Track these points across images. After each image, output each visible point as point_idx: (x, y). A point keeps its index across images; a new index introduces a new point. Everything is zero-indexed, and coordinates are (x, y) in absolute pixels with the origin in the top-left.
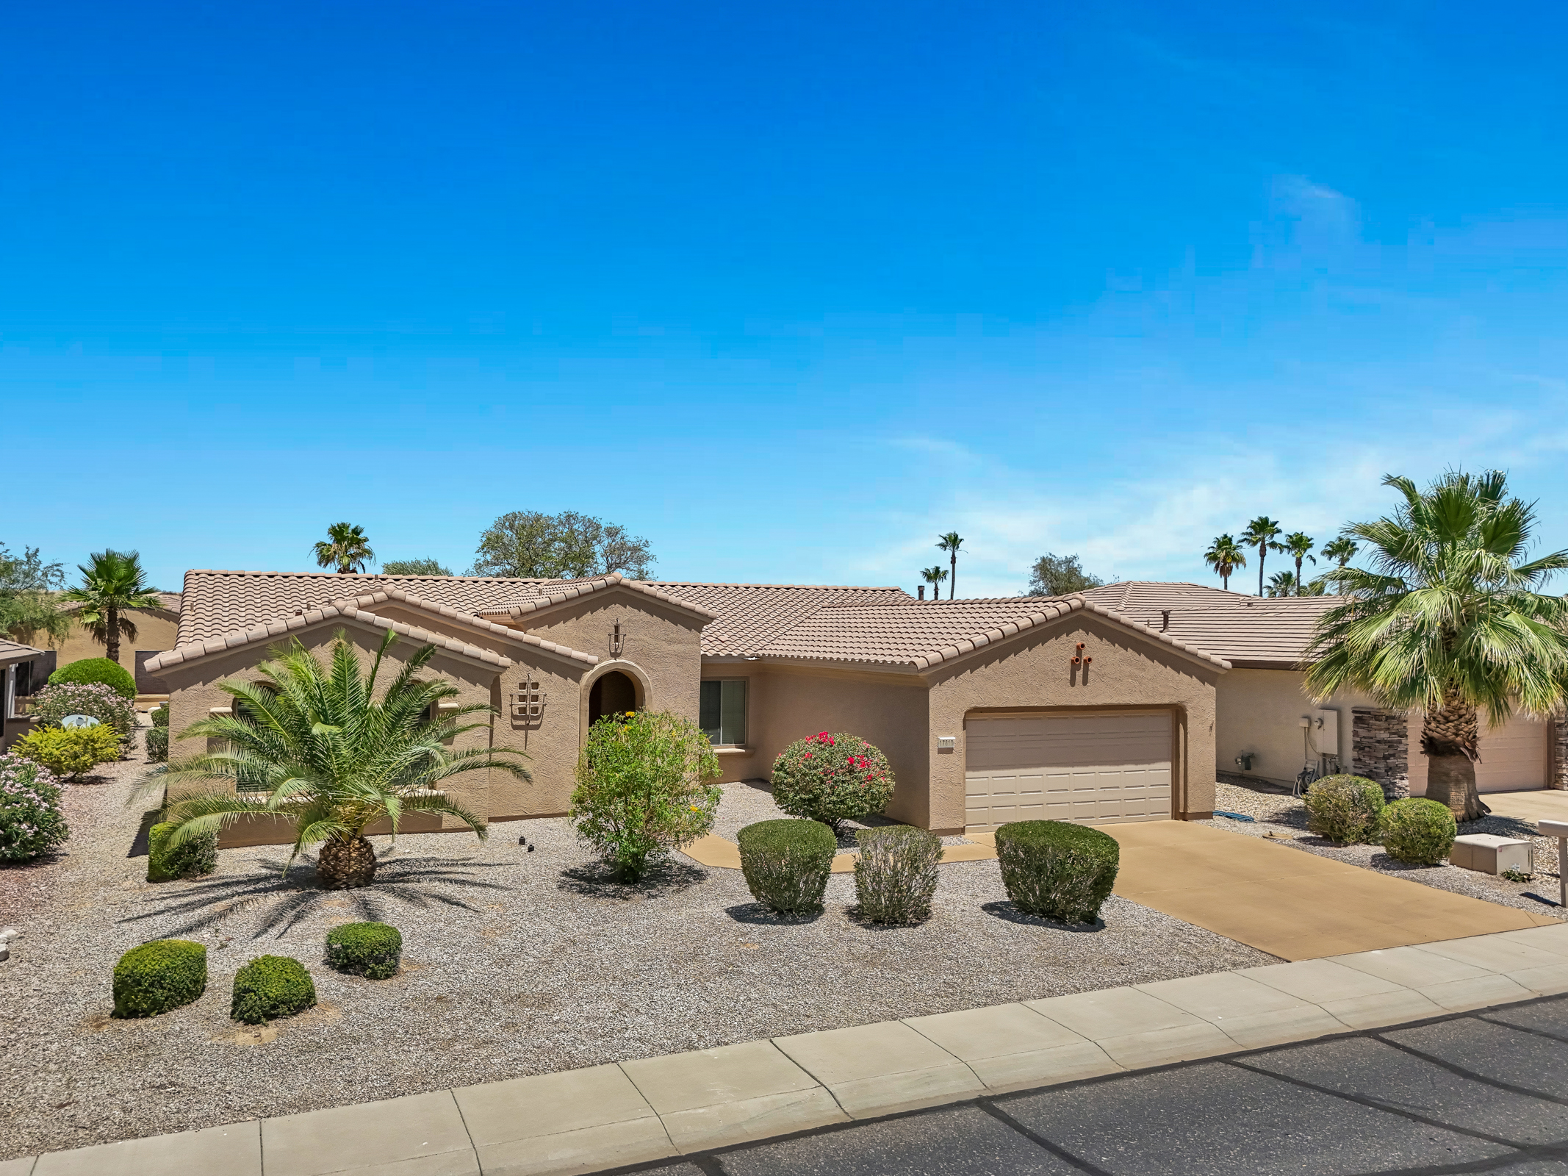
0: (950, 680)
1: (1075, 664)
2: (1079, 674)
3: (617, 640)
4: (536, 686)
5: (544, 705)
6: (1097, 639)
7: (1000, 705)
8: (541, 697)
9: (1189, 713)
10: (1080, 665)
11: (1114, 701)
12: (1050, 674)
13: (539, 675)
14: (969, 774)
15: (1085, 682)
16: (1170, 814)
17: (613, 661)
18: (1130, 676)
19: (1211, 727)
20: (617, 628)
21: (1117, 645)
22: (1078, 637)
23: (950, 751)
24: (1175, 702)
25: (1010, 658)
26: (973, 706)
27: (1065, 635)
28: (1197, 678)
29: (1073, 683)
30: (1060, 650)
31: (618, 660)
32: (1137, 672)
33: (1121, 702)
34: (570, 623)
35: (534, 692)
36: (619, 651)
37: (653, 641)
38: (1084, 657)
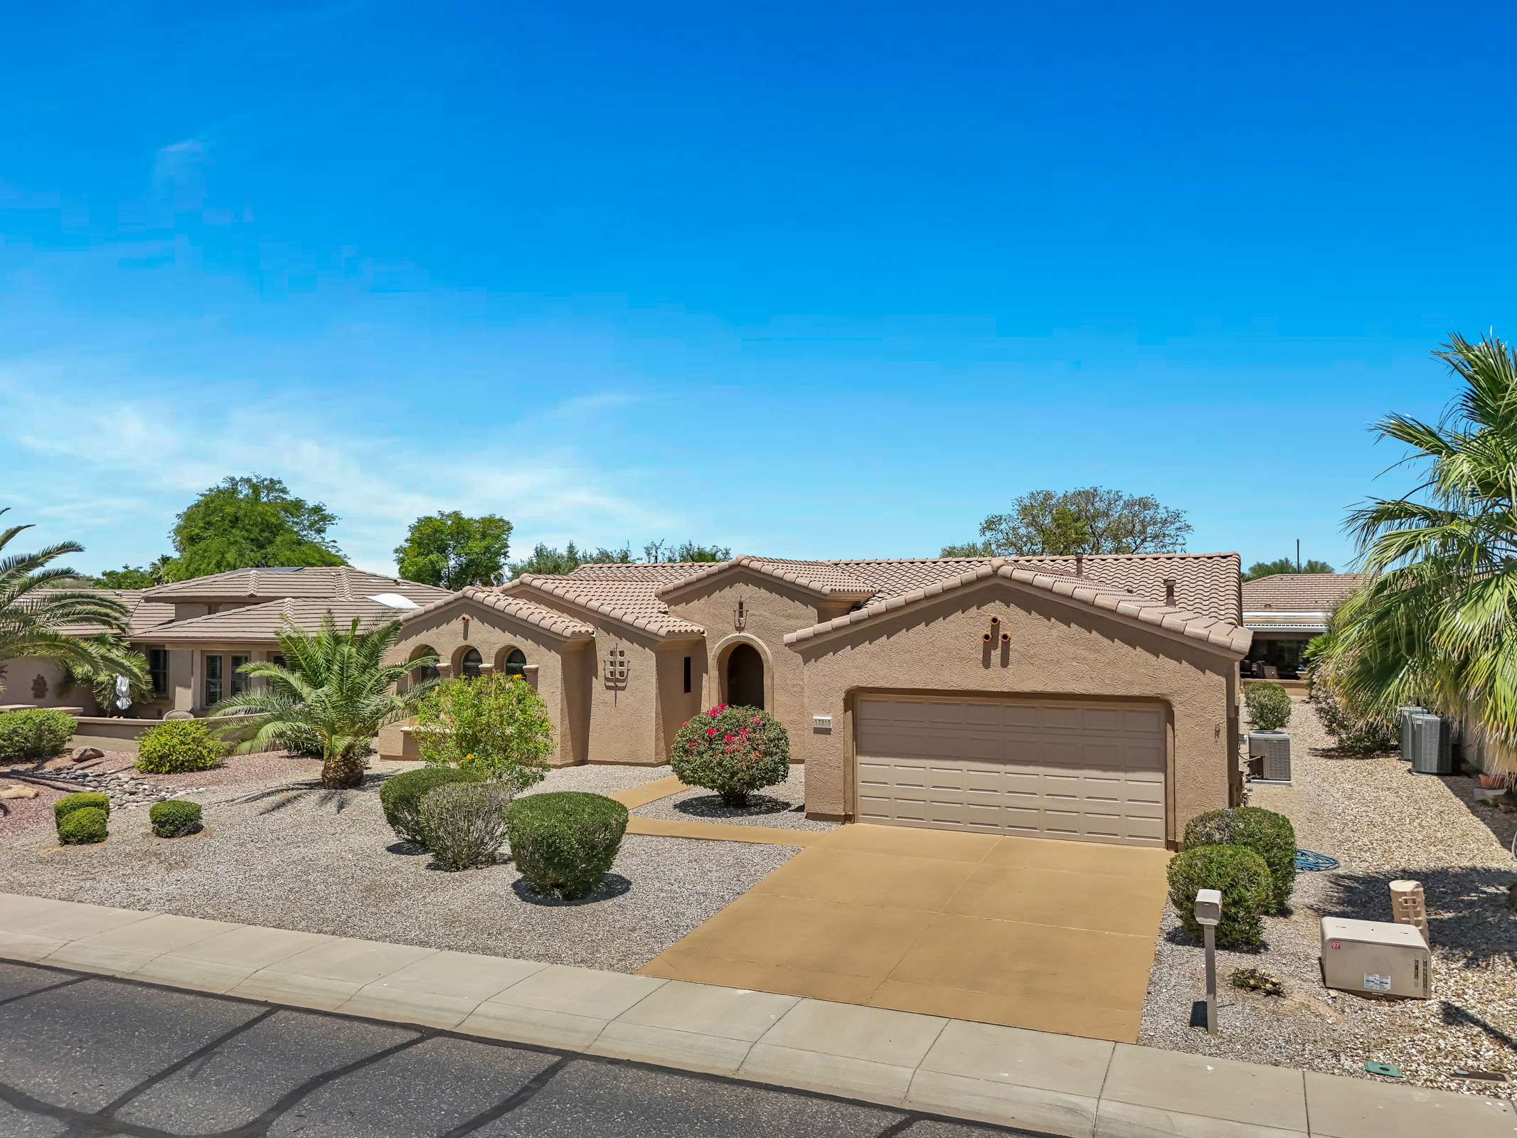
0: (828, 656)
1: (989, 641)
2: (996, 655)
3: (741, 614)
4: (622, 653)
5: (629, 670)
6: (1022, 613)
7: (888, 686)
8: (626, 663)
9: (1178, 710)
10: (995, 641)
11: (1050, 689)
12: (954, 652)
13: (624, 644)
14: (860, 759)
15: (1005, 663)
16: (1163, 841)
17: (737, 634)
18: (1074, 659)
19: (1217, 733)
20: (741, 604)
21: (1053, 620)
22: (995, 609)
23: (827, 731)
24: (1151, 694)
25: (901, 633)
26: (855, 685)
27: (975, 607)
28: (1190, 663)
29: (986, 663)
30: (971, 624)
31: (742, 634)
32: (1085, 653)
33: (1060, 690)
34: (702, 601)
35: (619, 658)
36: (742, 626)
37: (773, 617)
38: (1001, 633)
